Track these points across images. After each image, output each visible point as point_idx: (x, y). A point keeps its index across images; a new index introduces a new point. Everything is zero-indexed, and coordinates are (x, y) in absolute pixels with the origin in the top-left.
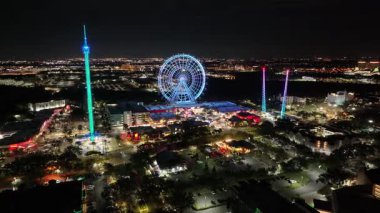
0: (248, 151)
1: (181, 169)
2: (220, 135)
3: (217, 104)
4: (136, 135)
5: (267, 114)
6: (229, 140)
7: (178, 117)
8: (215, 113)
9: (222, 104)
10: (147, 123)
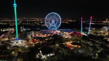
0: (79, 47)
1: (52, 55)
2: (68, 40)
3: (65, 30)
4: (35, 40)
5: (83, 33)
6: (71, 42)
7: (51, 34)
8: (65, 33)
9: (66, 30)
10: (40, 35)
